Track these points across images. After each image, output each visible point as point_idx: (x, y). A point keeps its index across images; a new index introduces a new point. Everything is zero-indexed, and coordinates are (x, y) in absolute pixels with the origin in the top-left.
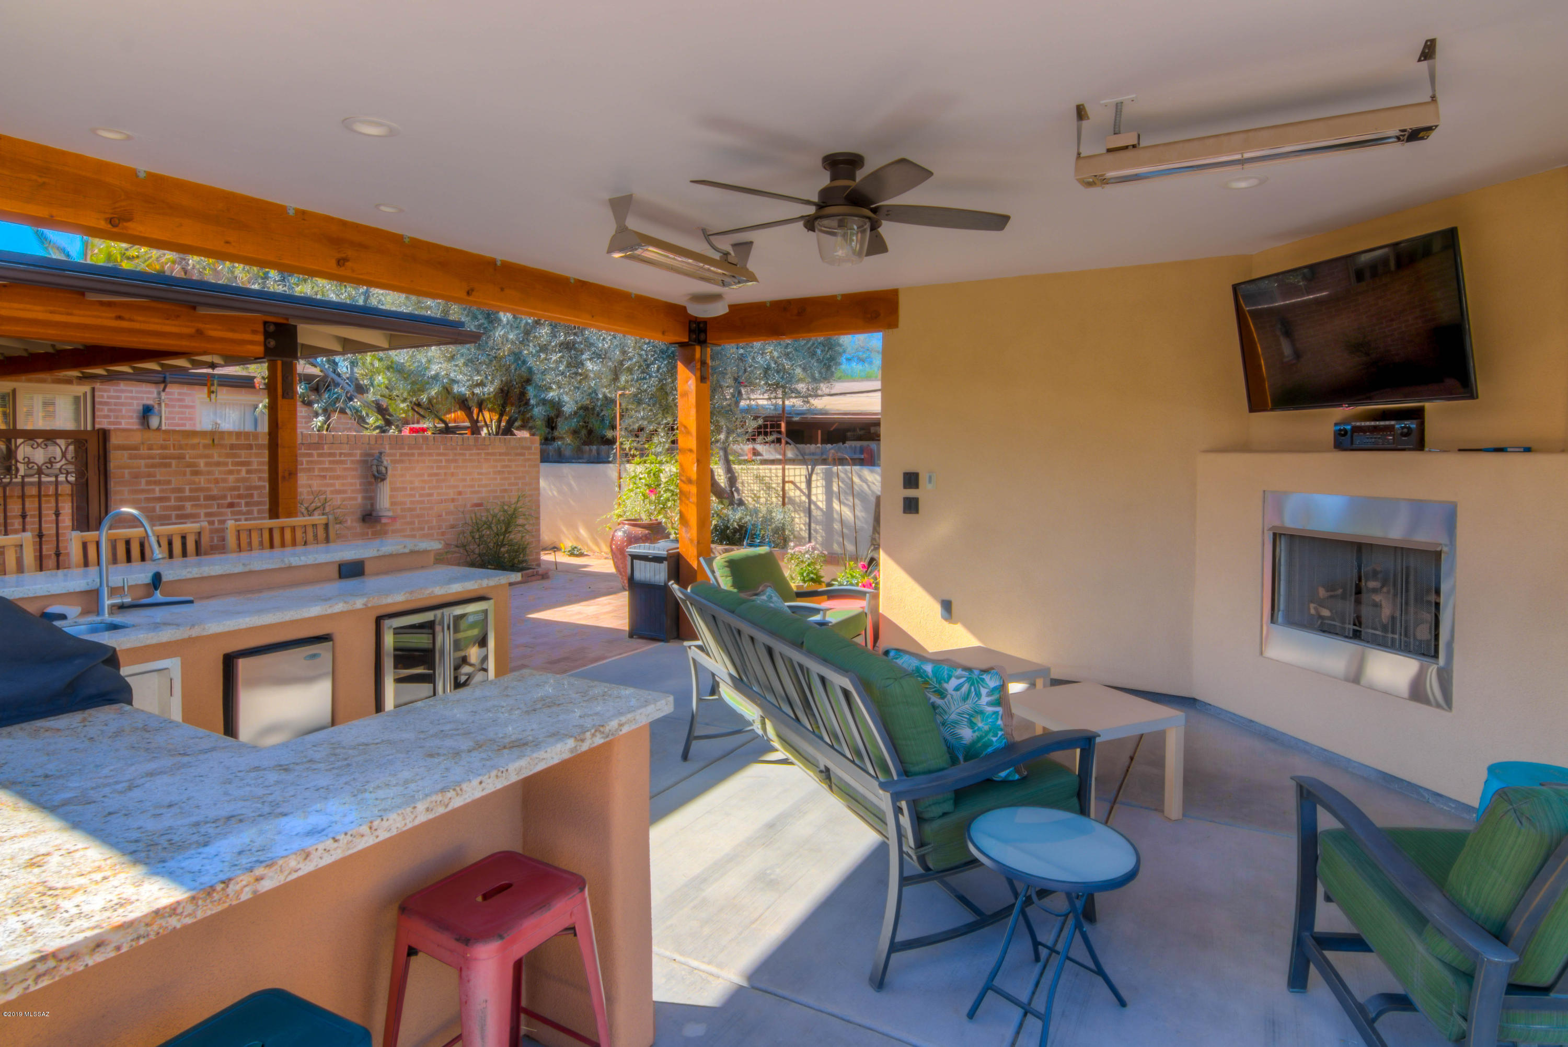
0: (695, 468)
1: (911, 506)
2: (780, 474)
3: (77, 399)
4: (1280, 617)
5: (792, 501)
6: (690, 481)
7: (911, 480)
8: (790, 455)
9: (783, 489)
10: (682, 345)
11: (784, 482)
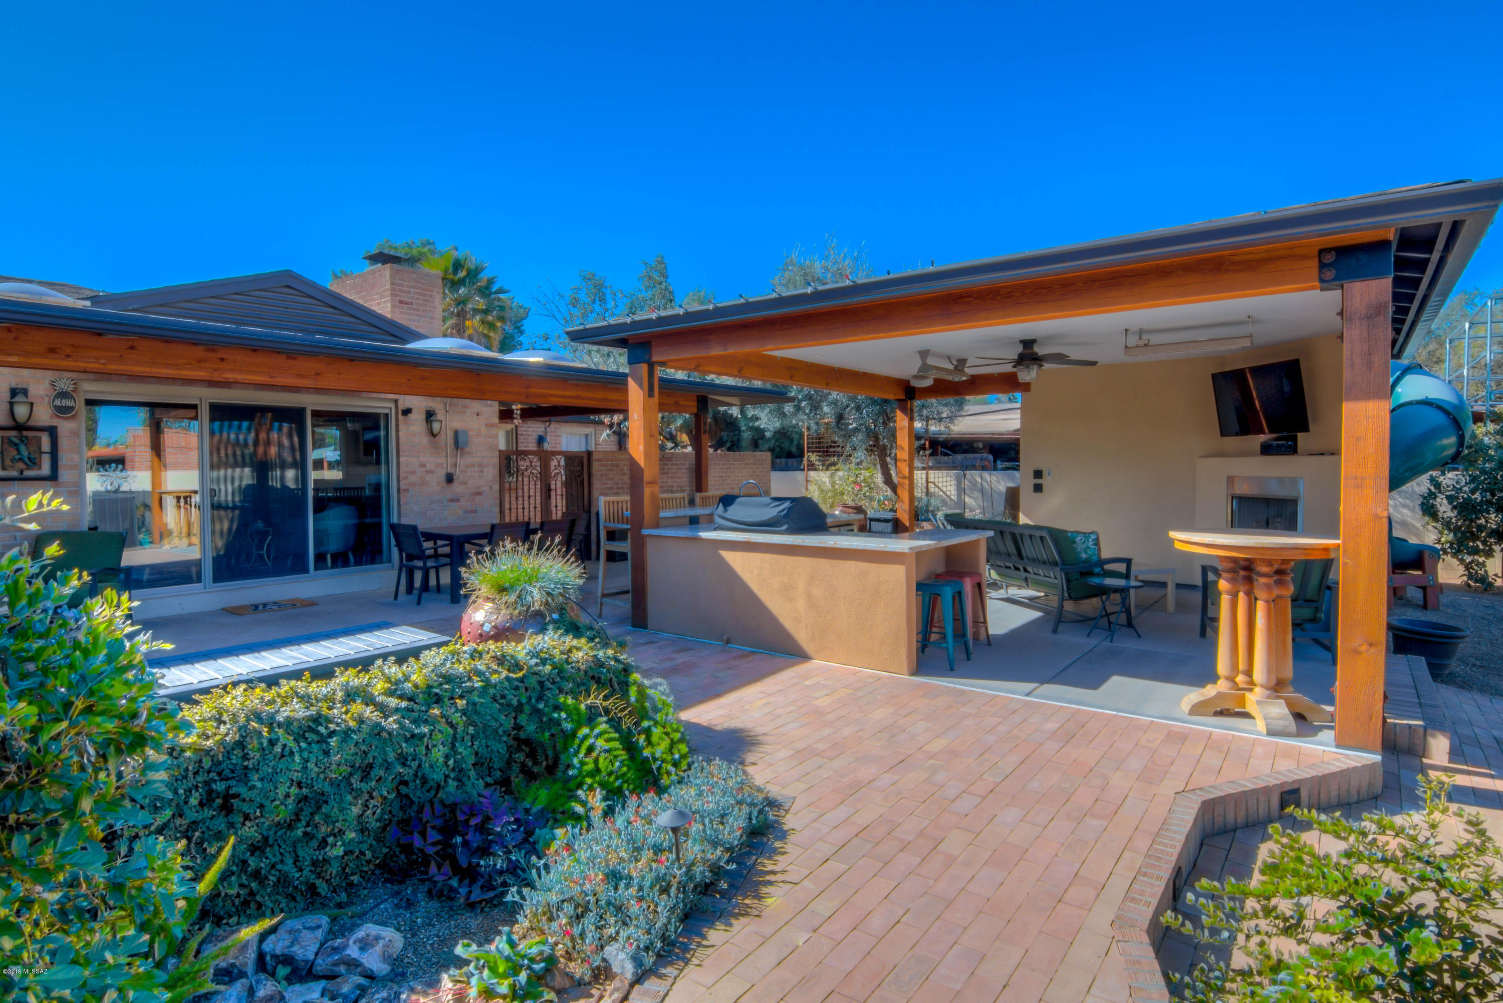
0: (907, 469)
1: (1038, 488)
2: (924, 476)
3: (507, 432)
4: (1236, 523)
5: (933, 495)
6: (904, 478)
7: (1038, 474)
8: (930, 464)
9: (927, 488)
10: (899, 400)
11: (927, 482)
